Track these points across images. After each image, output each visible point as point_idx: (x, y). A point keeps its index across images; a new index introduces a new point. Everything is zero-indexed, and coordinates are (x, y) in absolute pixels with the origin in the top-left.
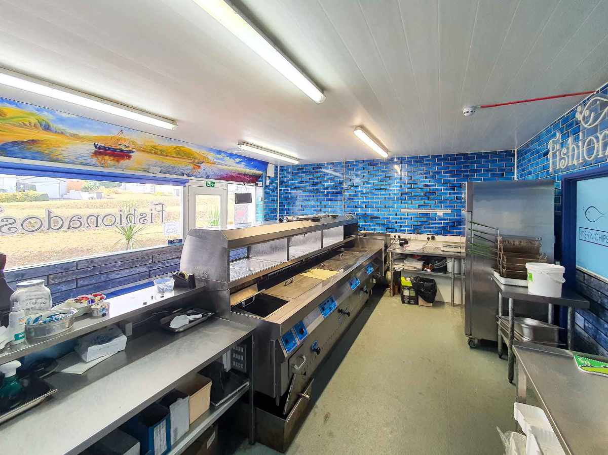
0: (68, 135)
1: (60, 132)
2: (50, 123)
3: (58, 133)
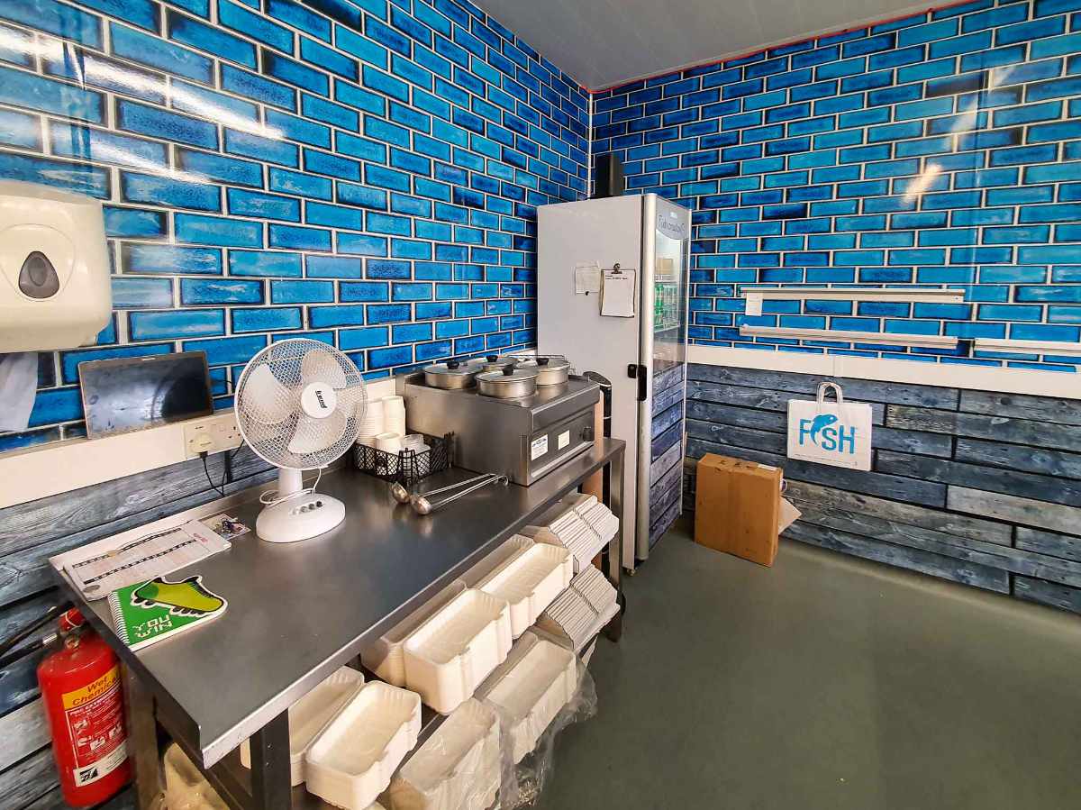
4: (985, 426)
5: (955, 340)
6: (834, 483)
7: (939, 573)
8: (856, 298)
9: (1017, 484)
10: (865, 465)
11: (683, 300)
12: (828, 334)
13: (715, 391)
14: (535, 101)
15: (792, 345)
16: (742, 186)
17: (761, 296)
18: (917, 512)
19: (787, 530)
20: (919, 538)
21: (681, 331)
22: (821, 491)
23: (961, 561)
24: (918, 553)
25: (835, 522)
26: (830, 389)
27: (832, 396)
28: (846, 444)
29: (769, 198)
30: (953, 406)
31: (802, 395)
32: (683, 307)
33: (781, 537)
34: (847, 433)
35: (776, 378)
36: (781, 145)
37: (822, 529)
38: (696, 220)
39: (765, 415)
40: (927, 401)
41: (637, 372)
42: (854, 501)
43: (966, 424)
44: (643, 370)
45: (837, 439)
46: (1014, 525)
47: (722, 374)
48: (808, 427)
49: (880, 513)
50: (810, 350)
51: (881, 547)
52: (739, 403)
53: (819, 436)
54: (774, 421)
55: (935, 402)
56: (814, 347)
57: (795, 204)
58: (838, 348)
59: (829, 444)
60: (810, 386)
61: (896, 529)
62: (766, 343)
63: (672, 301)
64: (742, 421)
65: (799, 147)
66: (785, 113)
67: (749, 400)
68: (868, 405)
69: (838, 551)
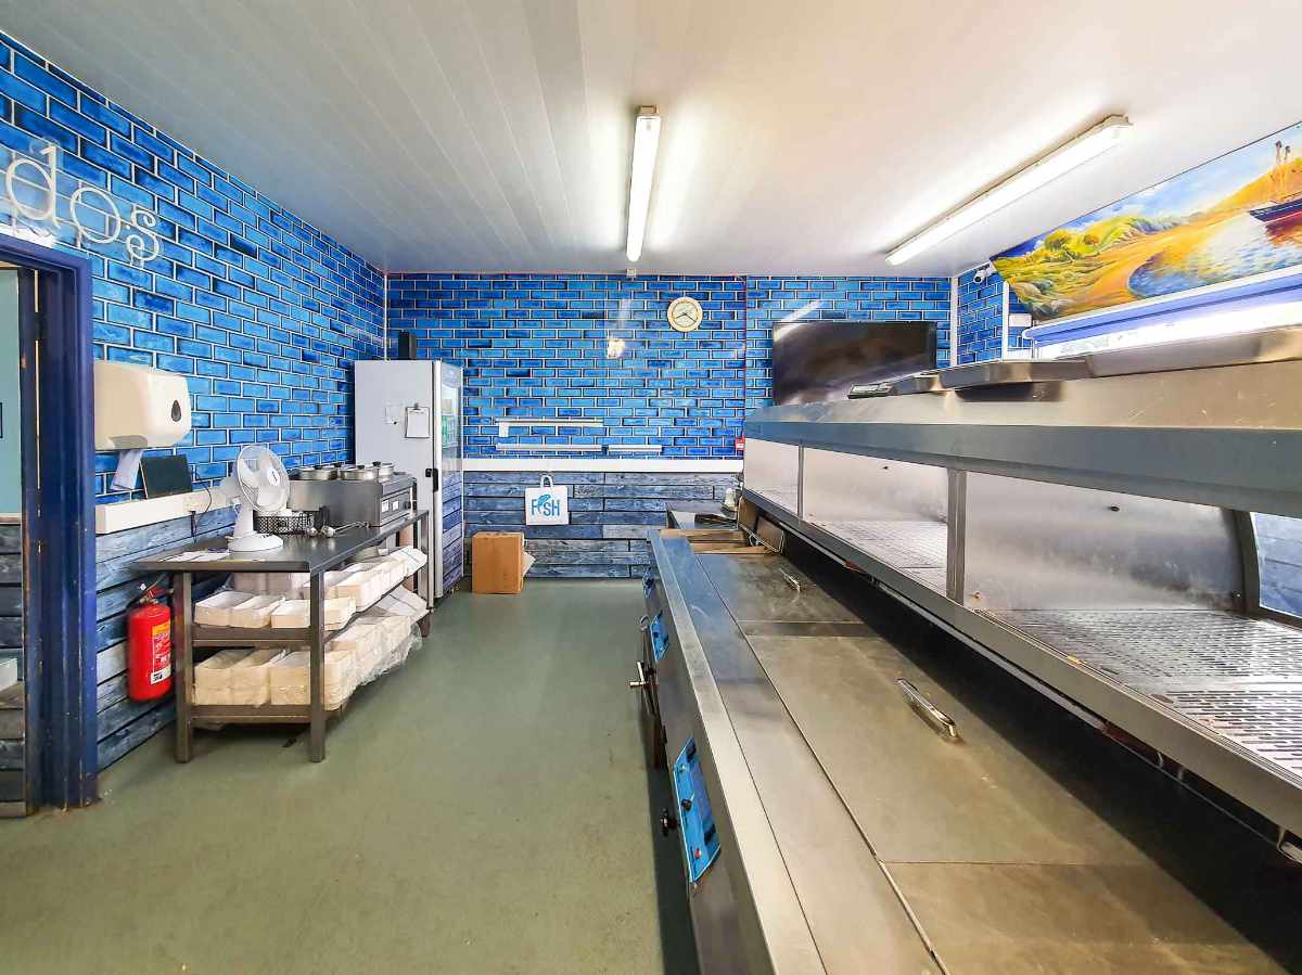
0: (1186, 223)
1: (1170, 224)
2: (1147, 219)
3: (1170, 227)
4: (615, 491)
5: (600, 446)
6: (551, 536)
7: (602, 575)
8: (557, 425)
9: (630, 519)
10: (566, 521)
11: (459, 428)
12: (543, 447)
13: (483, 489)
14: (350, 286)
15: (526, 455)
16: (493, 355)
17: (509, 425)
18: (590, 543)
19: (529, 572)
20: (593, 557)
21: (459, 449)
22: (545, 542)
23: (610, 565)
24: (592, 566)
25: (553, 560)
26: (547, 479)
27: (547, 484)
28: (556, 510)
29: (509, 364)
30: (602, 482)
31: (531, 485)
32: (459, 433)
33: (525, 577)
34: (556, 504)
35: (518, 476)
36: (514, 332)
37: (547, 566)
38: (466, 374)
39: (514, 501)
40: (592, 481)
41: (432, 473)
42: (561, 544)
43: (609, 492)
44: (436, 471)
45: (551, 508)
46: (629, 540)
47: (487, 477)
48: (536, 503)
49: (575, 548)
50: (536, 457)
51: (577, 568)
52: (498, 495)
53: (542, 508)
54: (518, 503)
55: (595, 481)
56: (537, 455)
57: (524, 369)
58: (550, 455)
59: (547, 512)
60: (537, 478)
61: (583, 556)
62: (512, 454)
63: (453, 428)
64: (499, 507)
65: (525, 335)
66: (515, 314)
67: (504, 492)
68: (564, 487)
69: (556, 577)
